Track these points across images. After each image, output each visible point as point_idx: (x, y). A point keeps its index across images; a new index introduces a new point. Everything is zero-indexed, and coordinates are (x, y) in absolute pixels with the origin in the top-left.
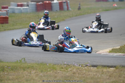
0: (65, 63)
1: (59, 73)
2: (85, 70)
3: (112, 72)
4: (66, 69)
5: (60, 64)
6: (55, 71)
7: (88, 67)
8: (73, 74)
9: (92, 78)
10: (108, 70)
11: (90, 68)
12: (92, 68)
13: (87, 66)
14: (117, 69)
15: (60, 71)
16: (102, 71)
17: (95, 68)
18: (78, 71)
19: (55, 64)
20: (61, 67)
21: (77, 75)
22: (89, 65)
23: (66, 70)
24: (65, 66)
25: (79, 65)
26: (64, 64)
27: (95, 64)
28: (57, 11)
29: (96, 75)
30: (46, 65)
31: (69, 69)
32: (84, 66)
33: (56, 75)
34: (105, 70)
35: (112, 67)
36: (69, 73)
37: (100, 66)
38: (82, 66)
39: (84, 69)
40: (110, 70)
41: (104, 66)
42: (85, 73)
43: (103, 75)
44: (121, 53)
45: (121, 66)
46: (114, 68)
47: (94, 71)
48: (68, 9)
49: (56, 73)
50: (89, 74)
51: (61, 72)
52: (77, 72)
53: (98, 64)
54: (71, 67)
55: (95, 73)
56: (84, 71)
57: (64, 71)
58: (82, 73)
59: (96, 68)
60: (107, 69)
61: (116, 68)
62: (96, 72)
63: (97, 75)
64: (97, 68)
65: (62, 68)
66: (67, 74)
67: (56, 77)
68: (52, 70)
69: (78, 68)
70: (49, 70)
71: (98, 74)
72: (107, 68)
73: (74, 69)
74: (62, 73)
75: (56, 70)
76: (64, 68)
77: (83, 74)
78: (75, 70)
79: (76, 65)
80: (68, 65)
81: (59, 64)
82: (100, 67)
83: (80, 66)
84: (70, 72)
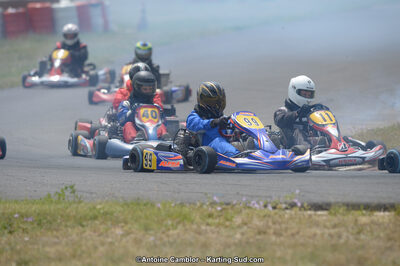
0: (215, 199)
4: (227, 220)
5: (198, 204)
7: (296, 209)
8: (259, 233)
10: (370, 218)
11: (306, 213)
13: (293, 205)
15: (208, 224)
16: (356, 220)
19: (182, 205)
20: (206, 213)
21: (273, 238)
22: (300, 204)
23: (227, 223)
24: (219, 208)
25: (265, 206)
26: (213, 204)
29: (340, 237)
30: (153, 205)
31: (238, 220)
32: (284, 206)
34: (364, 218)
35: (384, 208)
36: (243, 234)
38: (274, 208)
42: (298, 233)
43: (362, 237)
49: (200, 233)
50: (315, 235)
51: (213, 228)
52: (269, 228)
53: (332, 199)
54: (241, 211)
55: (332, 231)
58: (289, 232)
59: (325, 213)
60: (364, 215)
61: (395, 210)
62: (335, 226)
64: (330, 213)
65: (210, 216)
66: (238, 236)
68: (179, 223)
70: (170, 223)
72: (364, 212)
73: (252, 218)
75: (192, 222)
76: (216, 214)
77: (293, 235)
78: (257, 222)
79: (256, 206)
80: (228, 204)
81: (195, 204)
82: (341, 211)
83: (270, 208)
84: (245, 228)
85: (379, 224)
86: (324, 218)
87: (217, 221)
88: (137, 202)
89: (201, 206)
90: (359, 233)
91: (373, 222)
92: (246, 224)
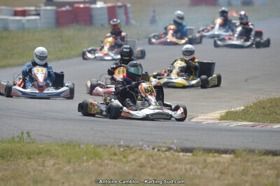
0: (122, 143)
1: (107, 164)
2: (167, 158)
3: (226, 164)
4: (124, 157)
5: (109, 146)
6: (99, 161)
7: (172, 151)
8: (140, 167)
10: (217, 158)
11: (177, 154)
12: (182, 154)
13: (170, 149)
14: (237, 157)
15: (111, 160)
16: (205, 160)
17: (188, 154)
18: (151, 160)
19: (99, 146)
20: (112, 152)
21: (149, 170)
22: (175, 148)
23: (124, 159)
24: (122, 150)
25: (153, 149)
26: (120, 146)
27: (188, 145)
28: (102, 25)
29: (191, 169)
30: (79, 146)
31: (131, 157)
32: (164, 149)
33: (101, 169)
34: (211, 158)
35: (226, 152)
36: (130, 166)
37: (199, 149)
38: (159, 150)
39: (163, 156)
40: (222, 160)
41: (209, 151)
42: (165, 167)
43: (205, 170)
44: (246, 120)
45: (246, 150)
46: (231, 156)
47: (187, 162)
48: (127, 21)
50: (176, 169)
51: (112, 162)
52: (149, 162)
53: (195, 145)
54: (136, 151)
55: (188, 166)
56: (165, 162)
57: (120, 160)
58: (159, 167)
59: (190, 154)
60: (214, 157)
61: (235, 154)
62: (191, 163)
63: (194, 170)
64: (193, 155)
65: (115, 154)
66: (127, 168)
68: (92, 158)
69: (150, 155)
70: (85, 158)
71: (196, 168)
72: (216, 154)
73: (141, 156)
74: (115, 166)
75: (101, 158)
76: (118, 153)
77: (162, 168)
78: (143, 159)
79: (147, 148)
80: (128, 147)
81: (107, 146)
82: (200, 153)
83: (156, 150)
84: (133, 163)
85: (219, 163)
87: (116, 158)
89: (111, 148)
90: (205, 167)
91: (216, 162)
92: (135, 160)
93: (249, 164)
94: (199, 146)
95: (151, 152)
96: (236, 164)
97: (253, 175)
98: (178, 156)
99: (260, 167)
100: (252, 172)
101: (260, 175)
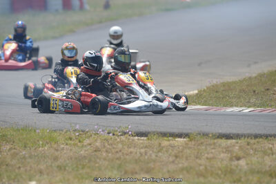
0: (77, 127)
1: (63, 149)
2: (122, 142)
3: (180, 148)
4: (80, 142)
5: (65, 131)
6: (55, 146)
7: (127, 135)
8: (95, 151)
9: (136, 161)
10: (171, 142)
12: (137, 138)
13: (125, 133)
14: (191, 140)
15: (67, 144)
16: (160, 144)
17: (142, 138)
18: (106, 144)
20: (67, 137)
22: (130, 133)
23: (79, 144)
24: (77, 134)
25: (109, 133)
26: (75, 131)
28: (57, 10)
29: (146, 154)
30: (35, 131)
31: (87, 142)
32: (120, 134)
33: (57, 153)
34: (165, 142)
35: (180, 136)
36: (85, 151)
38: (114, 135)
39: (119, 140)
40: (176, 144)
41: (164, 135)
42: (120, 151)
43: (160, 154)
44: (199, 104)
45: (200, 134)
46: (185, 139)
47: (142, 146)
48: (82, 7)
49: (57, 150)
50: (131, 153)
51: (68, 147)
52: (104, 146)
53: (149, 129)
54: (91, 136)
55: (143, 150)
56: (120, 146)
57: (75, 145)
59: (145, 138)
60: (169, 140)
61: (189, 137)
62: (146, 147)
63: (148, 154)
64: (148, 139)
65: (71, 139)
67: (56, 159)
69: (105, 140)
70: (41, 143)
71: (151, 152)
72: (170, 138)
73: (96, 140)
74: (71, 150)
75: (56, 143)
76: (74, 138)
77: (117, 152)
78: (98, 144)
79: (102, 133)
80: (83, 131)
81: (62, 131)
82: (155, 137)
84: (89, 147)
85: (173, 147)
86: (141, 141)
87: (72, 142)
88: (25, 129)
89: (66, 132)
90: (159, 152)
91: (170, 145)
92: (90, 145)
93: (203, 147)
94: (154, 130)
95: (106, 136)
96: (190, 148)
97: (207, 158)
98: (133, 140)
99: (213, 151)
100: (206, 155)
101: (214, 158)
